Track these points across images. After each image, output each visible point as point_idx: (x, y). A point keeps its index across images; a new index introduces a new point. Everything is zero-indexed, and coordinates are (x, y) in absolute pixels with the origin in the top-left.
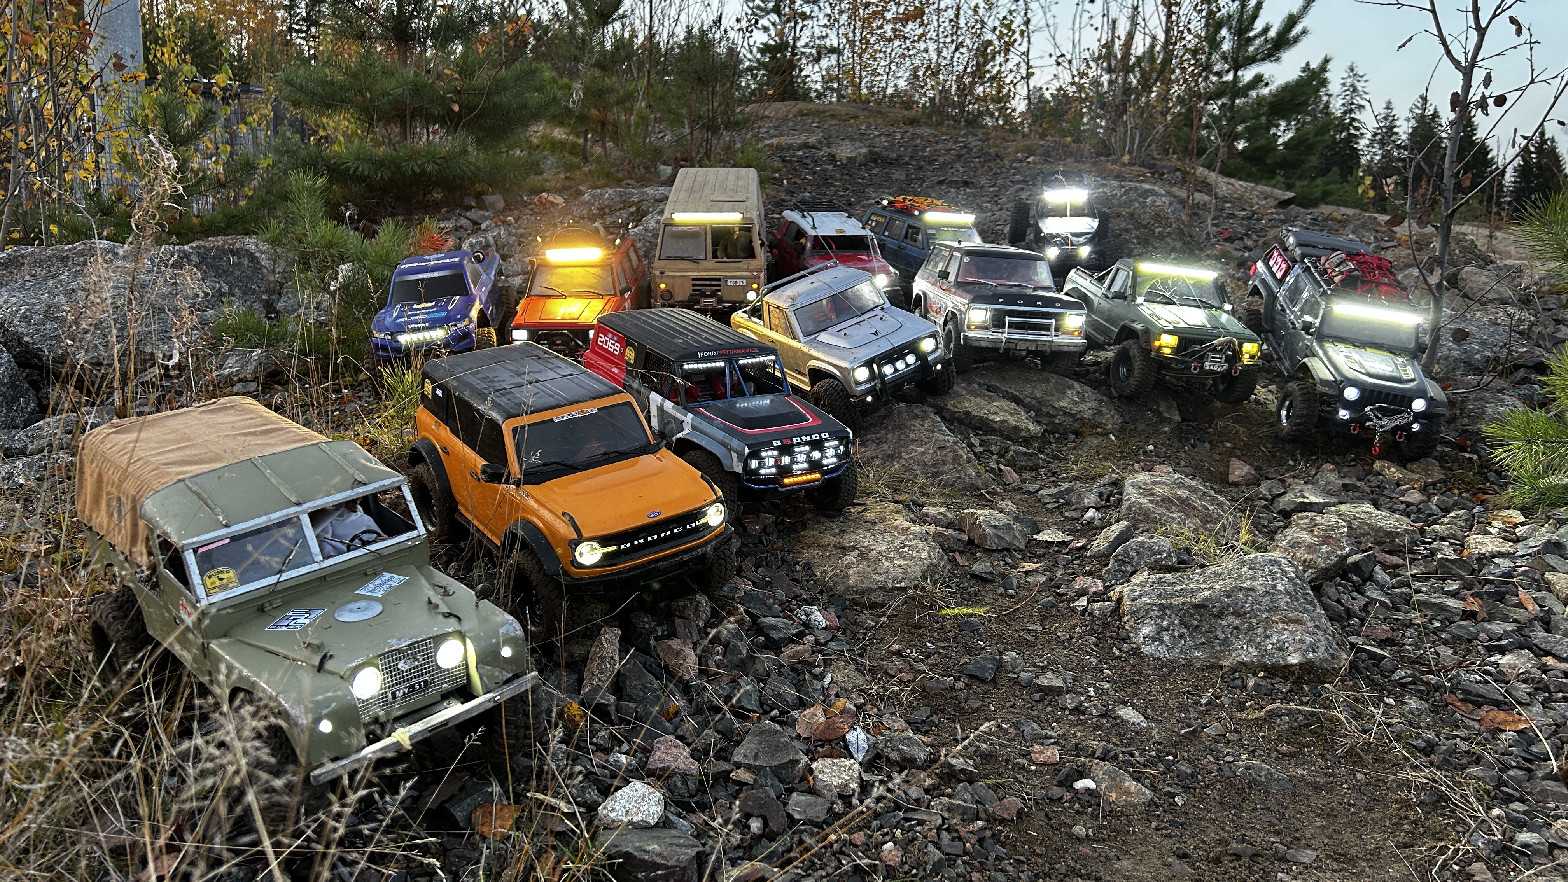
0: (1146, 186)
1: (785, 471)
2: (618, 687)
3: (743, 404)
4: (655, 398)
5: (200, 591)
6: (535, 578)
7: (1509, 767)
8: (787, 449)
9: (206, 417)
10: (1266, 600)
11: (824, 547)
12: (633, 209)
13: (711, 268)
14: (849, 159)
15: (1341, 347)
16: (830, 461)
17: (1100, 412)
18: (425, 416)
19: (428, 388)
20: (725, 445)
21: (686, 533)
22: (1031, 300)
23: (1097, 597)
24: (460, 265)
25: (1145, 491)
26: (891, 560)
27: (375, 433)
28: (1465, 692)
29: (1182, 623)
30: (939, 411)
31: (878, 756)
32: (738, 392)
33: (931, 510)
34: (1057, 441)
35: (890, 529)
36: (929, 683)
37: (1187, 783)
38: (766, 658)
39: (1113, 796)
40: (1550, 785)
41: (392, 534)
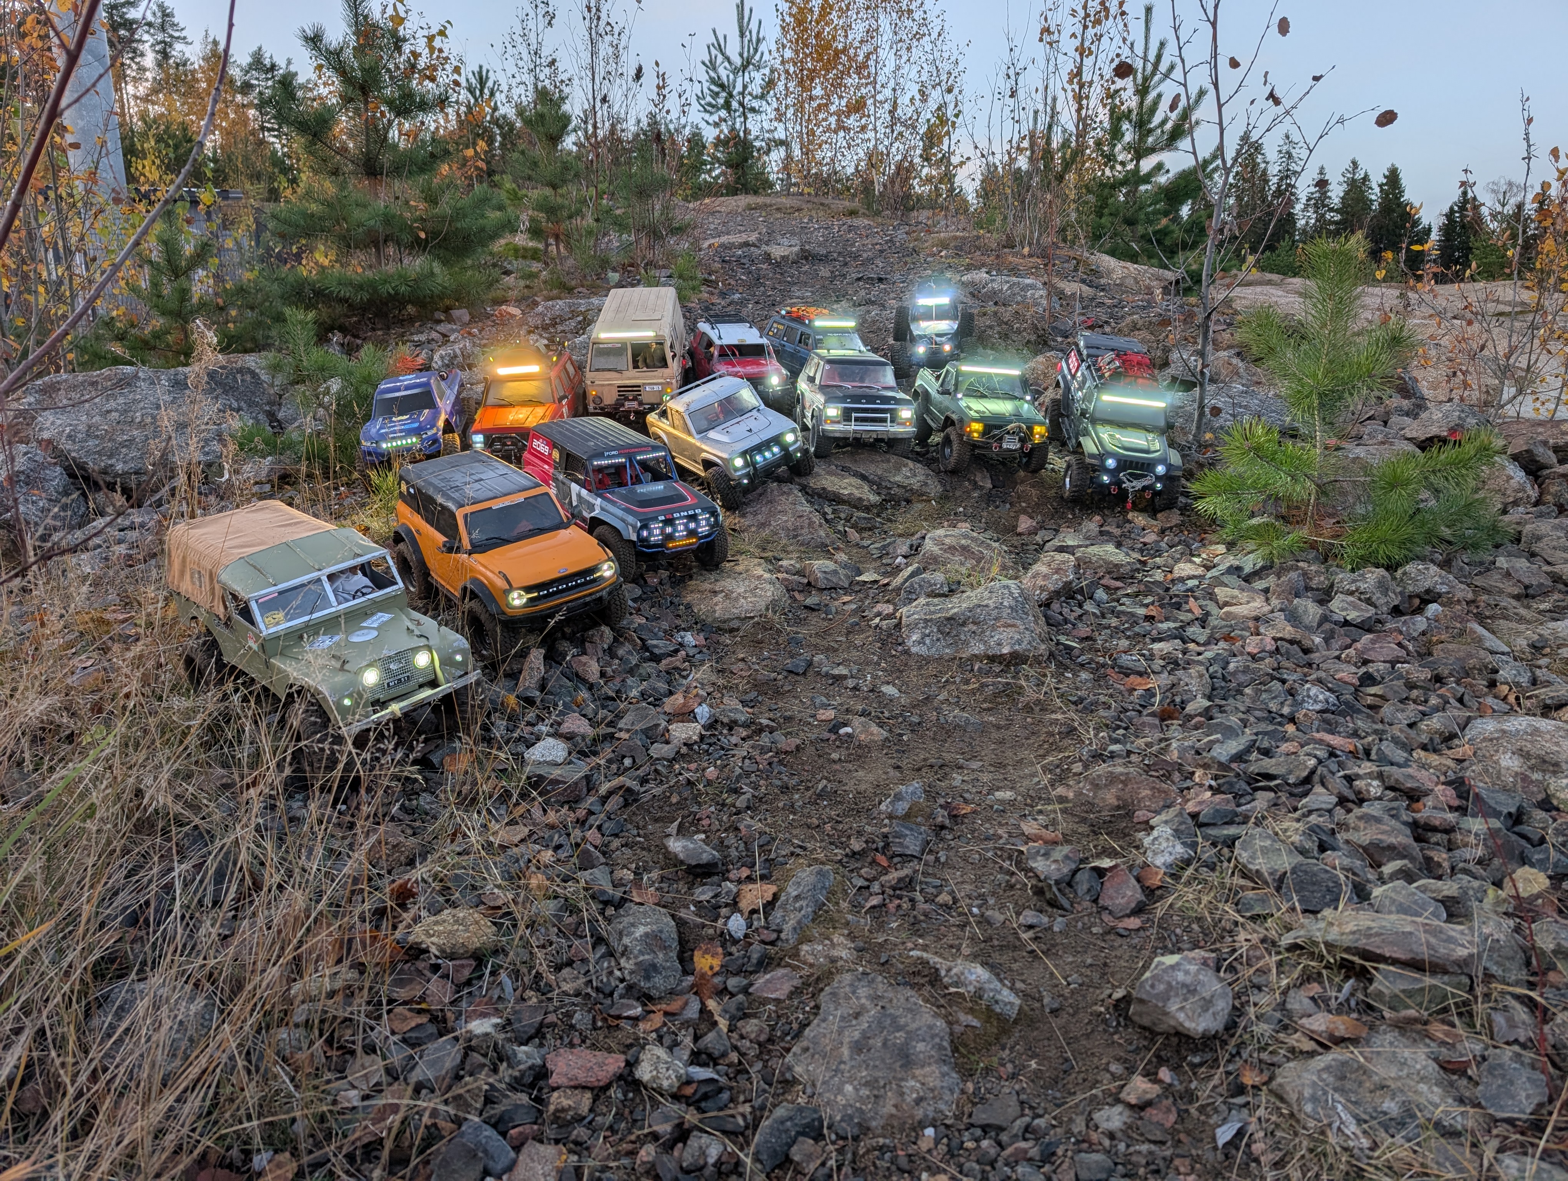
0: (1028, 281)
1: (670, 537)
2: (542, 687)
3: (641, 489)
4: (575, 487)
5: (262, 626)
6: (483, 617)
7: (1127, 710)
8: (669, 522)
9: (251, 515)
10: (994, 613)
11: (702, 592)
12: (580, 318)
13: (632, 377)
14: (783, 257)
15: (1108, 428)
16: (704, 529)
17: (926, 484)
18: (403, 508)
19: (404, 487)
20: (623, 521)
21: (587, 583)
22: (872, 399)
23: (889, 616)
24: (427, 384)
25: (939, 542)
26: (745, 598)
27: (368, 522)
28: (1121, 667)
29: (939, 630)
30: (804, 489)
31: (716, 721)
32: (637, 480)
33: (784, 563)
34: (893, 507)
35: (750, 577)
36: (759, 677)
37: (914, 728)
38: (649, 667)
39: (862, 737)
40: (1150, 719)
41: (380, 587)
